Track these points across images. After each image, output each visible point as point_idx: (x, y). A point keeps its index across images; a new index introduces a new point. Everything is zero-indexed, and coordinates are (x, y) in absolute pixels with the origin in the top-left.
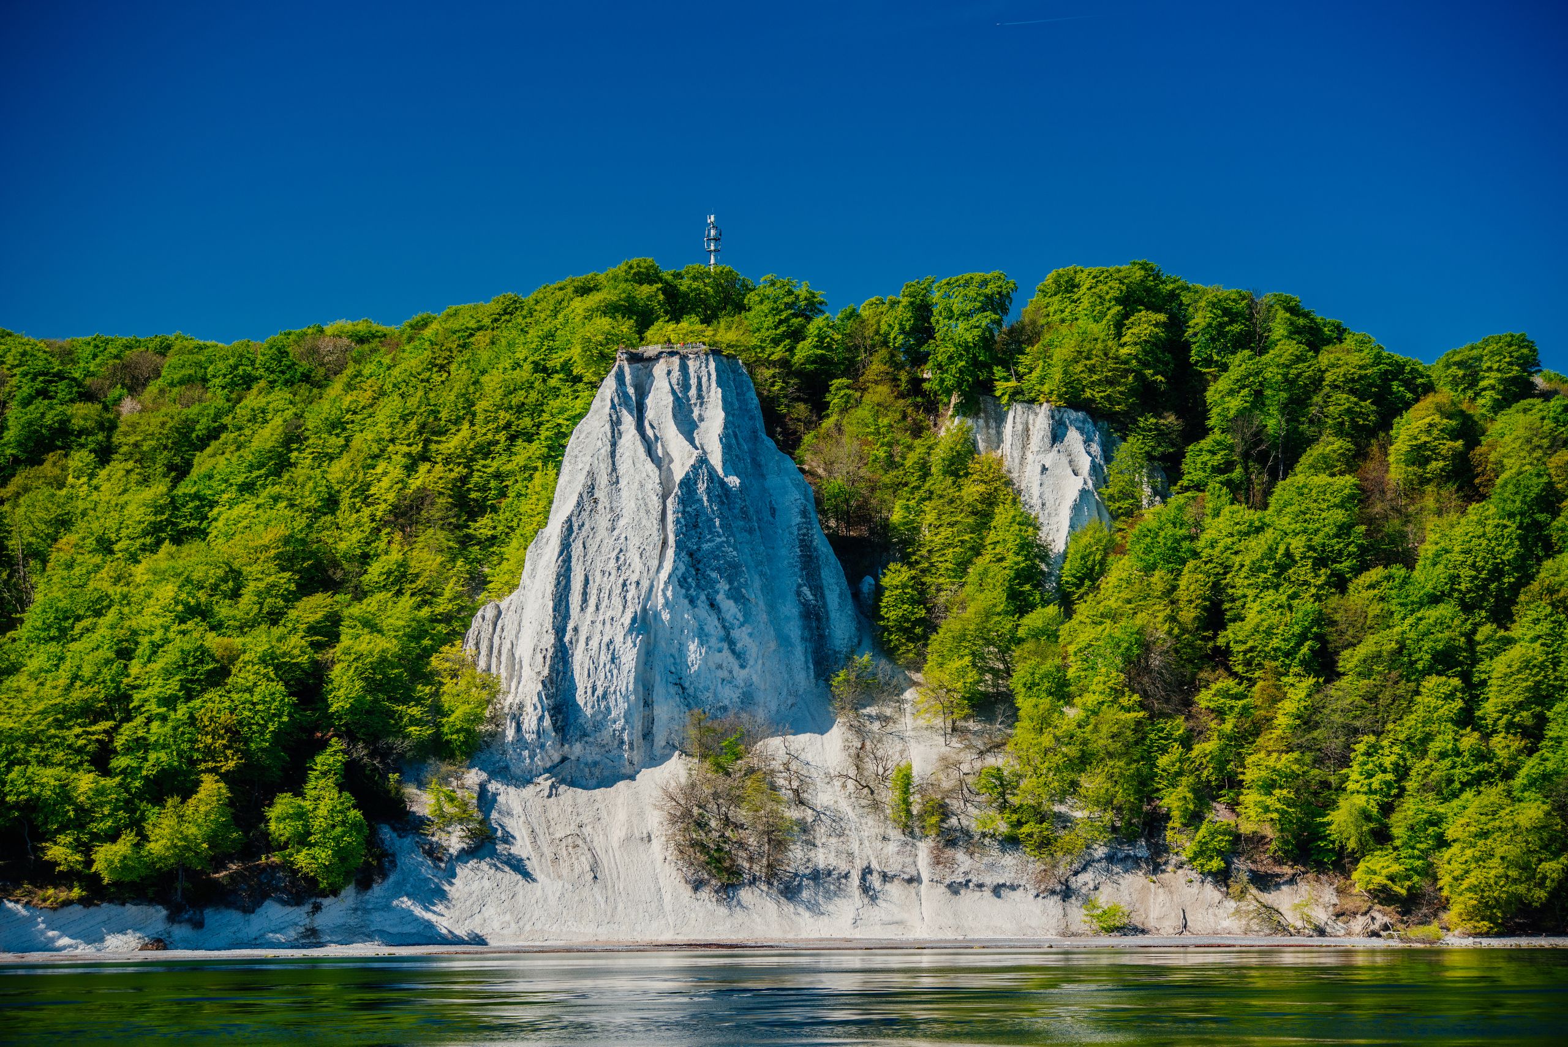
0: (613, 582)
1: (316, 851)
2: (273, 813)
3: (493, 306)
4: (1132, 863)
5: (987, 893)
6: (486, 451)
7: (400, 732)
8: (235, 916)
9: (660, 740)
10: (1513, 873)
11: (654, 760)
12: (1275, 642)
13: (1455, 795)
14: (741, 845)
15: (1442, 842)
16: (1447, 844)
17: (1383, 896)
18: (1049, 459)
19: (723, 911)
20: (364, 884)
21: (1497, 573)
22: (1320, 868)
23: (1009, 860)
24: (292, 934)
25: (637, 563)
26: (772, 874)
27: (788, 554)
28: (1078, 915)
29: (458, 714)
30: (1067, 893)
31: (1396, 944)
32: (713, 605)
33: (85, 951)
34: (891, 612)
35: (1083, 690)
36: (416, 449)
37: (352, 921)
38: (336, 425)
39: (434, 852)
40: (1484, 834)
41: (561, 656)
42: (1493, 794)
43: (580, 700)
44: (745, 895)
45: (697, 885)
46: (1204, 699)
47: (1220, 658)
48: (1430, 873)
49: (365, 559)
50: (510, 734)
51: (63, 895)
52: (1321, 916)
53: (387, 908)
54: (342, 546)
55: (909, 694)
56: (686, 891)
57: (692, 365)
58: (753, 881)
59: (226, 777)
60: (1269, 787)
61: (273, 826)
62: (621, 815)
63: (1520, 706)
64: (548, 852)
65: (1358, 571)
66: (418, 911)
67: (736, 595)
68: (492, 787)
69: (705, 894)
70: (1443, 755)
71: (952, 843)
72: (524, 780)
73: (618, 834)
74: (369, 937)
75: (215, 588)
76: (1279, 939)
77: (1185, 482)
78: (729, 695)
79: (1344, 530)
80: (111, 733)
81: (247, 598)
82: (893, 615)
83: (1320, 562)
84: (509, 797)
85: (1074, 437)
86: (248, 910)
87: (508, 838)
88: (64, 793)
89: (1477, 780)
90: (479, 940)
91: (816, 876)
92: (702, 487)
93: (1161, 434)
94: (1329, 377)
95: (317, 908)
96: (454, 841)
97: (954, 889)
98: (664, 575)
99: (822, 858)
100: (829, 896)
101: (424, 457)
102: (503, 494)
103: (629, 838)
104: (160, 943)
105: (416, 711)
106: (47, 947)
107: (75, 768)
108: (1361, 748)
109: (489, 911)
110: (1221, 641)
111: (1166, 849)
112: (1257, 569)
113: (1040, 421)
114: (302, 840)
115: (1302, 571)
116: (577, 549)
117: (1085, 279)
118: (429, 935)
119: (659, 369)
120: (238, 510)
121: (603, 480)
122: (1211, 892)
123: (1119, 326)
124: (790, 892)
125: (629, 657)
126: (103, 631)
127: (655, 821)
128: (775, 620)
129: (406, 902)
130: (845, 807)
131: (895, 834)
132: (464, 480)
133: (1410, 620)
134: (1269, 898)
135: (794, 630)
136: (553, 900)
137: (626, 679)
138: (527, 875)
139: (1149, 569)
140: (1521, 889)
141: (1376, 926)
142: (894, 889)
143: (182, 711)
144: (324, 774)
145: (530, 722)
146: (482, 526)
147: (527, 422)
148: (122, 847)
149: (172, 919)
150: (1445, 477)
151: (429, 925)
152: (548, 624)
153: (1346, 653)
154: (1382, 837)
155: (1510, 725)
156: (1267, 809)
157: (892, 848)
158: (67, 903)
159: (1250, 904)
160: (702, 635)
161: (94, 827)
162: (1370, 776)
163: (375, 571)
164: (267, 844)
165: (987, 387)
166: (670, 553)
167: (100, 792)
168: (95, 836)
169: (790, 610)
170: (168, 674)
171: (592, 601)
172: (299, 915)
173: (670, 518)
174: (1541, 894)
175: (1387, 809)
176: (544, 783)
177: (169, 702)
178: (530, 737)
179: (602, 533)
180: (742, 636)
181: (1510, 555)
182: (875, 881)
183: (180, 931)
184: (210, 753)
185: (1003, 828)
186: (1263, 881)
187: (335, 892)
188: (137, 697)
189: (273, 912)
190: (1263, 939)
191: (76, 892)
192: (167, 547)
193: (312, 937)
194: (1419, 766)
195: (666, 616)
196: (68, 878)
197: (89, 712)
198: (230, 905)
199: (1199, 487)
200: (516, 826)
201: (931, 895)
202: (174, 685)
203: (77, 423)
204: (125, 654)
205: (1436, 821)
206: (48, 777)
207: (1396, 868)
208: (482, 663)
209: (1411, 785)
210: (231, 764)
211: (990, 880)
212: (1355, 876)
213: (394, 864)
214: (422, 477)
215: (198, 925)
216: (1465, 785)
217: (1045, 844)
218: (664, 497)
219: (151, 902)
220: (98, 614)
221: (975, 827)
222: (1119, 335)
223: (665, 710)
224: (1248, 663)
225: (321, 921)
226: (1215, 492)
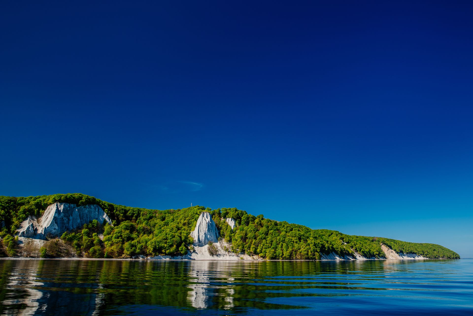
0: (203, 230)
1: (183, 252)
2: (179, 248)
3: (187, 208)
4: (242, 254)
5: (232, 256)
6: (190, 219)
7: (187, 242)
8: (176, 257)
9: (206, 243)
10: (272, 255)
11: (205, 245)
12: (251, 237)
13: (267, 249)
14: (213, 252)
15: (266, 252)
16: (267, 253)
17: (262, 257)
18: (231, 222)
19: (212, 257)
20: (186, 254)
21: (266, 232)
22: (256, 254)
23: (233, 253)
24: (181, 258)
25: (204, 229)
26: (216, 254)
27: (214, 229)
28: (239, 258)
29: (191, 241)
30: (238, 256)
31: (263, 260)
32: (210, 232)
33: (165, 259)
34: (221, 233)
35: (238, 240)
36: (184, 219)
37: (185, 257)
38: (177, 217)
39: (191, 252)
40: (269, 252)
41: (199, 236)
42: (270, 249)
43: (200, 240)
44: (214, 256)
45: (210, 255)
46: (247, 241)
47: (247, 238)
48: (265, 255)
49: (182, 228)
50: (195, 242)
51: (163, 255)
52: (257, 258)
53: (187, 256)
54: (180, 226)
55: (223, 240)
56: (210, 256)
57: (207, 213)
58: (214, 255)
59: (176, 245)
60: (253, 248)
61: (179, 249)
62: (204, 249)
63: (270, 242)
64: (199, 252)
65: (256, 231)
66: (190, 257)
67: (211, 232)
68: (194, 247)
69: (211, 256)
70: (266, 246)
71: (229, 252)
72: (196, 246)
73: (204, 251)
74: (186, 259)
75: (171, 229)
76: (254, 260)
77: (242, 224)
78: (211, 240)
79: (255, 228)
80: (167, 241)
81: (174, 230)
82: (222, 234)
83: (254, 231)
84: (195, 247)
85: (233, 220)
86: (177, 256)
87: (196, 251)
88: (164, 246)
89: (268, 248)
90: (195, 259)
91: (219, 254)
92: (209, 223)
93: (239, 221)
94: (250, 217)
95: (183, 256)
96: (192, 251)
97: (230, 256)
98: (207, 230)
99: (219, 253)
100: (220, 256)
101: (185, 220)
102: (191, 223)
103: (205, 251)
104: (171, 259)
105: (188, 240)
106: (162, 259)
107: (164, 244)
108: (259, 245)
109: (195, 257)
110: (247, 237)
111: (245, 253)
112: (249, 231)
113: (230, 219)
114: (182, 251)
115: (253, 231)
116: (200, 227)
117: (232, 209)
118: (191, 259)
119: (205, 214)
120: (172, 223)
121: (202, 222)
122: (249, 256)
123: (235, 212)
124: (217, 256)
125: (204, 236)
126: (164, 233)
127: (207, 250)
128: (214, 234)
129: (189, 256)
130: (220, 249)
131: (225, 251)
132: (188, 222)
133: (261, 235)
134: (253, 257)
135: (215, 235)
136: (200, 256)
137: (204, 238)
138: (197, 254)
139: (241, 231)
140: (273, 256)
141: (261, 259)
142: (225, 256)
143: (172, 239)
144: (183, 245)
145: (197, 241)
146: (190, 225)
147: (193, 217)
148: (169, 251)
149: (171, 257)
150: (259, 225)
151: (191, 258)
152: (198, 234)
153: (257, 238)
154: (261, 252)
155: (270, 243)
156: (253, 250)
157: (224, 252)
158: (164, 255)
159: (252, 257)
160: (209, 235)
161: (166, 249)
162: (260, 247)
163: (182, 229)
164: (179, 251)
165: (226, 216)
166: (207, 228)
167: (167, 246)
168: (166, 250)
169: (215, 233)
170: (171, 236)
171: (201, 232)
172: (181, 257)
173: (207, 225)
174: (274, 257)
175: (262, 250)
176: (198, 246)
177: (171, 239)
178: (197, 243)
179: (201, 226)
180: (212, 235)
181: (267, 231)
182: (224, 255)
183: (172, 258)
184: (174, 243)
185: (233, 251)
186: (253, 255)
187: (184, 255)
188: (168, 238)
189: (179, 257)
190: (253, 260)
191: (164, 254)
192: (166, 226)
193: (182, 259)
194: (264, 246)
195: (207, 233)
196: (164, 253)
197: (165, 239)
198: (176, 256)
199: (243, 225)
200: (196, 250)
201: (228, 256)
202: (171, 237)
203: (153, 216)
204: (166, 235)
205: (266, 251)
206: (163, 244)
207: (263, 255)
208: (192, 236)
209: (263, 248)
210: (176, 244)
211: (232, 255)
212: (259, 255)
213: (188, 253)
214: (185, 221)
215: (173, 257)
216: (267, 248)
217: (236, 252)
218: (206, 224)
219: (170, 255)
220: (163, 231)
221: (231, 251)
222: (235, 213)
223: (206, 241)
224: (249, 238)
225: (183, 257)
226: (244, 225)
